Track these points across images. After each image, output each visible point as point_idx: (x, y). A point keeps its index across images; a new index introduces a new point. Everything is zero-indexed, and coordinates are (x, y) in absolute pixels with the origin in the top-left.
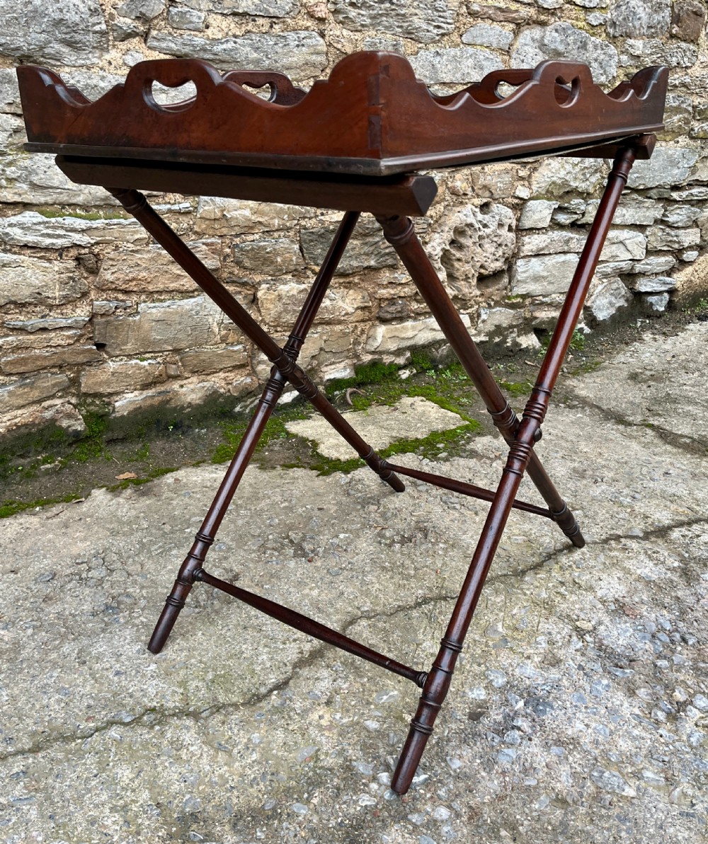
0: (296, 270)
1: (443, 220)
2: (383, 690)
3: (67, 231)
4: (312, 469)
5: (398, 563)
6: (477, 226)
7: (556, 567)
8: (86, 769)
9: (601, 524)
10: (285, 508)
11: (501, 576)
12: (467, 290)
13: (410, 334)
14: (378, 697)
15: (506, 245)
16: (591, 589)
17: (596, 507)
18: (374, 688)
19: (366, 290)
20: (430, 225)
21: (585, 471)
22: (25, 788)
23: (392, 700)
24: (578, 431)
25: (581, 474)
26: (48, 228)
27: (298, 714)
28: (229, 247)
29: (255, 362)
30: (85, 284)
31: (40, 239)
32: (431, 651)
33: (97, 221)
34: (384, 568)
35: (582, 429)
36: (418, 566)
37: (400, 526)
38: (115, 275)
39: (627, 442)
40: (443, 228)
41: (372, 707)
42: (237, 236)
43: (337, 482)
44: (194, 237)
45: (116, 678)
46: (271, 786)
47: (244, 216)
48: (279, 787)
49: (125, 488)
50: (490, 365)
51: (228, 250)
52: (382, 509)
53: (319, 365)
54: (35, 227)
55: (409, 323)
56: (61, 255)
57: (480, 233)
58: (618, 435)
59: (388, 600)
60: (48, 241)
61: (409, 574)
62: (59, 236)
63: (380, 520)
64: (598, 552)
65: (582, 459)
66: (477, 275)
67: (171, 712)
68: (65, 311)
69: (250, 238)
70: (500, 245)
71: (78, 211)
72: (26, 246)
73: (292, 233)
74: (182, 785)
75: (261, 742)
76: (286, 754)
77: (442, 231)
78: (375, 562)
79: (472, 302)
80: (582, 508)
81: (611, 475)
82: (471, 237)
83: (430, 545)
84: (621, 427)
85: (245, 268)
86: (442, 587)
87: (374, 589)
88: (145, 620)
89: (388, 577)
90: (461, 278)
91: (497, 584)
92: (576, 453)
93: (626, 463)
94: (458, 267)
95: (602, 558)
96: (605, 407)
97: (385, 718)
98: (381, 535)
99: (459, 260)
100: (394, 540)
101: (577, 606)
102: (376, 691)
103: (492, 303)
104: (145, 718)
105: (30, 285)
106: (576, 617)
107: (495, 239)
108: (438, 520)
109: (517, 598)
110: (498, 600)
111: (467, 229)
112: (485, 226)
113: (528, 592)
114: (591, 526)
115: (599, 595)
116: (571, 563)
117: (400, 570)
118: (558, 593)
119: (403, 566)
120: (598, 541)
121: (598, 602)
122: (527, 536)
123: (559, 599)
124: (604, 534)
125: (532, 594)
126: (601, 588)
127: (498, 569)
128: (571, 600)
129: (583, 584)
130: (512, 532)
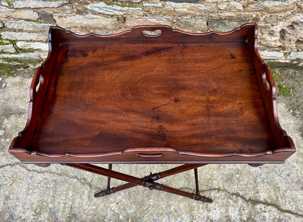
0: (203, 30)
1: (288, 17)
2: (130, 209)
3: (114, 10)
8: (65, 188)
9: (239, 186)
11: (190, 189)
12: (287, 45)
14: (129, 209)
16: (209, 211)
17: (246, 177)
18: (129, 206)
22: (53, 185)
23: (130, 213)
26: (107, 9)
27: (109, 202)
28: (176, 20)
30: (120, 25)
31: (104, 12)
32: (150, 203)
33: (125, 8)
38: (131, 24)
40: (287, 20)
41: (125, 211)
42: (180, 16)
44: (162, 15)
46: (92, 218)
47: (184, 11)
48: (93, 220)
50: (287, 69)
51: (175, 21)
54: (102, 8)
56: (112, 17)
60: (107, 13)
62: (111, 12)
64: (226, 197)
66: (296, 40)
67: (87, 182)
68: (114, 32)
69: (186, 17)
71: (119, 3)
72: (100, 13)
73: (205, 18)
74: (78, 205)
75: (98, 204)
76: (100, 211)
77: (286, 21)
80: (241, 175)
82: (300, 26)
85: (182, 27)
86: (171, 182)
89: (161, 169)
90: (286, 40)
94: (287, 36)
95: (224, 201)
97: (125, 217)
99: (289, 34)
101: (199, 215)
102: (129, 207)
103: (300, 50)
104: (82, 180)
105: (102, 24)
106: (195, 218)
111: (299, 23)
114: (235, 185)
115: (209, 215)
116: (213, 197)
117: (166, 168)
118: (199, 206)
119: (168, 167)
120: (231, 193)
121: (206, 217)
122: (211, 177)
123: (197, 208)
124: (235, 191)
125: (191, 201)
126: (212, 213)
127: (191, 185)
128: (200, 211)
129: (209, 207)
130: (209, 172)
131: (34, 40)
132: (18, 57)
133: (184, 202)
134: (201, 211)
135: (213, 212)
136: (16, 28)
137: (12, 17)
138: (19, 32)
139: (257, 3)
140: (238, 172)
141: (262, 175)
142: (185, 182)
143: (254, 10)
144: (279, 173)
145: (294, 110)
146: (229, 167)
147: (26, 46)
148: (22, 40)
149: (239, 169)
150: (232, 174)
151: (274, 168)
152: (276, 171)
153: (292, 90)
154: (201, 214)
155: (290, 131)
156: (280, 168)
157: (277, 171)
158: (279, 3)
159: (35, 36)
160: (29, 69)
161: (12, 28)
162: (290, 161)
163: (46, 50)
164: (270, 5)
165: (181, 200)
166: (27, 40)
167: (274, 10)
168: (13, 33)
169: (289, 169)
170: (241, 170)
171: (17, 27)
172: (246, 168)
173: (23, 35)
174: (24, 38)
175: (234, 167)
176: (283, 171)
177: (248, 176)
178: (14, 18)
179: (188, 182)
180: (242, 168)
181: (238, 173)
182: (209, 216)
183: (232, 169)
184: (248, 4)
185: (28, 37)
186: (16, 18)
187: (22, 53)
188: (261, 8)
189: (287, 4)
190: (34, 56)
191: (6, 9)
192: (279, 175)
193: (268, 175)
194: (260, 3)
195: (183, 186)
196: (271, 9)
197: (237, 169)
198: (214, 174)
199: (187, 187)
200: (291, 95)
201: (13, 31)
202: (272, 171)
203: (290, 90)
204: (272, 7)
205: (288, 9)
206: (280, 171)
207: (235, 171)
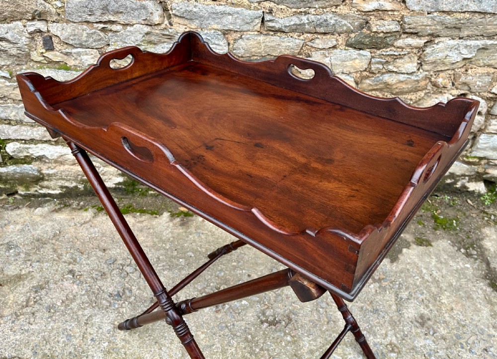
1: (421, 102)
5: (256, 339)
10: (233, 266)
21: (429, 319)
25: (423, 322)
34: (246, 339)
36: (264, 347)
37: (279, 310)
45: (90, 342)
49: (178, 217)
61: (255, 350)
65: (435, 308)
78: (246, 331)
80: (399, 353)
83: (282, 335)
87: (231, 351)
88: (125, 311)
89: (243, 346)
98: (263, 312)
100: (267, 320)
108: (302, 317)
117: (254, 344)
119: (257, 343)
131: (37, 139)
132: (3, 171)
136: (13, 118)
137: (11, 99)
138: (15, 125)
139: (373, 77)
140: (393, 349)
141: (438, 352)
143: (371, 88)
144: (469, 348)
145: (466, 249)
146: (375, 340)
147: (21, 152)
148: (17, 140)
149: (393, 344)
150: (383, 353)
151: (457, 339)
152: (461, 344)
153: (454, 221)
155: (470, 280)
156: (467, 338)
157: (464, 344)
158: (405, 77)
159: (40, 133)
160: (16, 196)
161: (6, 117)
162: (482, 327)
163: (53, 157)
164: (392, 79)
166: (25, 140)
167: (400, 89)
168: (4, 127)
169: (484, 340)
170: (398, 345)
171: (15, 116)
172: (407, 341)
173: (22, 130)
174: (22, 135)
175: (384, 339)
176: (474, 343)
177: (413, 355)
178: (14, 100)
180: (399, 342)
181: (393, 351)
183: (382, 344)
184: (362, 79)
185: (29, 133)
186: (16, 100)
187: (11, 165)
188: (381, 86)
189: (416, 79)
190: (30, 169)
191: (5, 82)
192: (468, 350)
193: (450, 352)
194: (378, 77)
196: (394, 87)
197: (391, 344)
198: (347, 353)
200: (457, 230)
201: (5, 124)
202: (455, 345)
203: (453, 222)
204: (395, 84)
205: (419, 87)
206: (469, 344)
207: (386, 346)
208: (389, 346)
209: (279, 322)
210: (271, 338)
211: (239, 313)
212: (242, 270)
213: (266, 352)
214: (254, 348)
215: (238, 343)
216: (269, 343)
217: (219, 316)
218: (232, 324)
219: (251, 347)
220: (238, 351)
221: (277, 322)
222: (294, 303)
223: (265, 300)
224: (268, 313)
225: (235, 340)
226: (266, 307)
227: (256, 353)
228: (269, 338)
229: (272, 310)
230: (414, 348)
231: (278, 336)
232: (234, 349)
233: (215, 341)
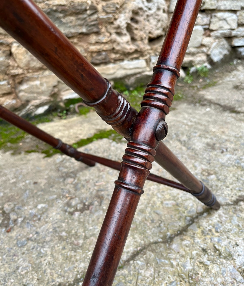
1: (125, 6)
4: (43, 153)
5: (73, 232)
6: (145, 9)
7: (199, 231)
9: (231, 187)
10: (13, 183)
12: (142, 46)
13: (112, 71)
15: (163, 21)
16: (230, 256)
17: (225, 172)
19: (82, 46)
20: (117, 8)
21: (214, 144)
24: (208, 119)
25: (212, 147)
29: (17, 91)
34: (61, 238)
35: (210, 117)
36: (88, 235)
37: (84, 196)
39: (238, 124)
40: (126, 11)
43: (55, 161)
52: (76, 181)
53: (59, 91)
55: (111, 66)
57: (147, 13)
58: (233, 120)
59: (52, 275)
61: (78, 244)
63: (72, 190)
64: (231, 213)
65: (212, 136)
66: (147, 38)
70: (159, 21)
78: (56, 231)
79: (146, 53)
80: (215, 173)
81: (232, 146)
82: (142, 16)
84: (234, 115)
87: (46, 262)
89: (61, 247)
90: (138, 40)
91: (149, 253)
92: (208, 132)
93: (241, 137)
94: (136, 33)
96: (222, 104)
98: (68, 205)
99: (136, 29)
100: (77, 209)
101: (219, 280)
107: (156, 17)
109: (165, 271)
110: (148, 274)
111: (139, 11)
112: (150, 9)
113: (175, 263)
114: (223, 189)
115: (238, 263)
116: (211, 226)
117: (73, 239)
118: (201, 263)
119: (76, 235)
120: (230, 203)
121: (238, 273)
122: (175, 201)
123: (202, 271)
124: (234, 196)
125: (178, 265)
126: (239, 255)
127: (150, 235)
128: (213, 271)
129: (222, 250)
130: (165, 197)
133: (164, 279)
134: (214, 269)
135: (241, 253)
142: (134, 238)
149: (206, 169)
150: (203, 180)
154: (222, 274)
165: (154, 278)
179: (140, 234)
181: (209, 174)
182: (240, 268)
195: (137, 248)
197: (204, 171)
199: (145, 244)
203: (178, 96)
208: (204, 173)
209: (91, 204)
210: (90, 222)
211: (39, 219)
212: (25, 181)
213: (92, 238)
214: (76, 242)
215: (53, 248)
216: (91, 228)
217: (13, 234)
218: (34, 233)
219: (71, 244)
220: (57, 256)
221: (89, 206)
222: (97, 182)
223: (64, 194)
224: (74, 203)
225: (47, 246)
226: (69, 198)
227: (81, 245)
228: (88, 223)
229: (77, 199)
230: (222, 165)
231: (97, 216)
232: (49, 257)
233: (19, 262)
